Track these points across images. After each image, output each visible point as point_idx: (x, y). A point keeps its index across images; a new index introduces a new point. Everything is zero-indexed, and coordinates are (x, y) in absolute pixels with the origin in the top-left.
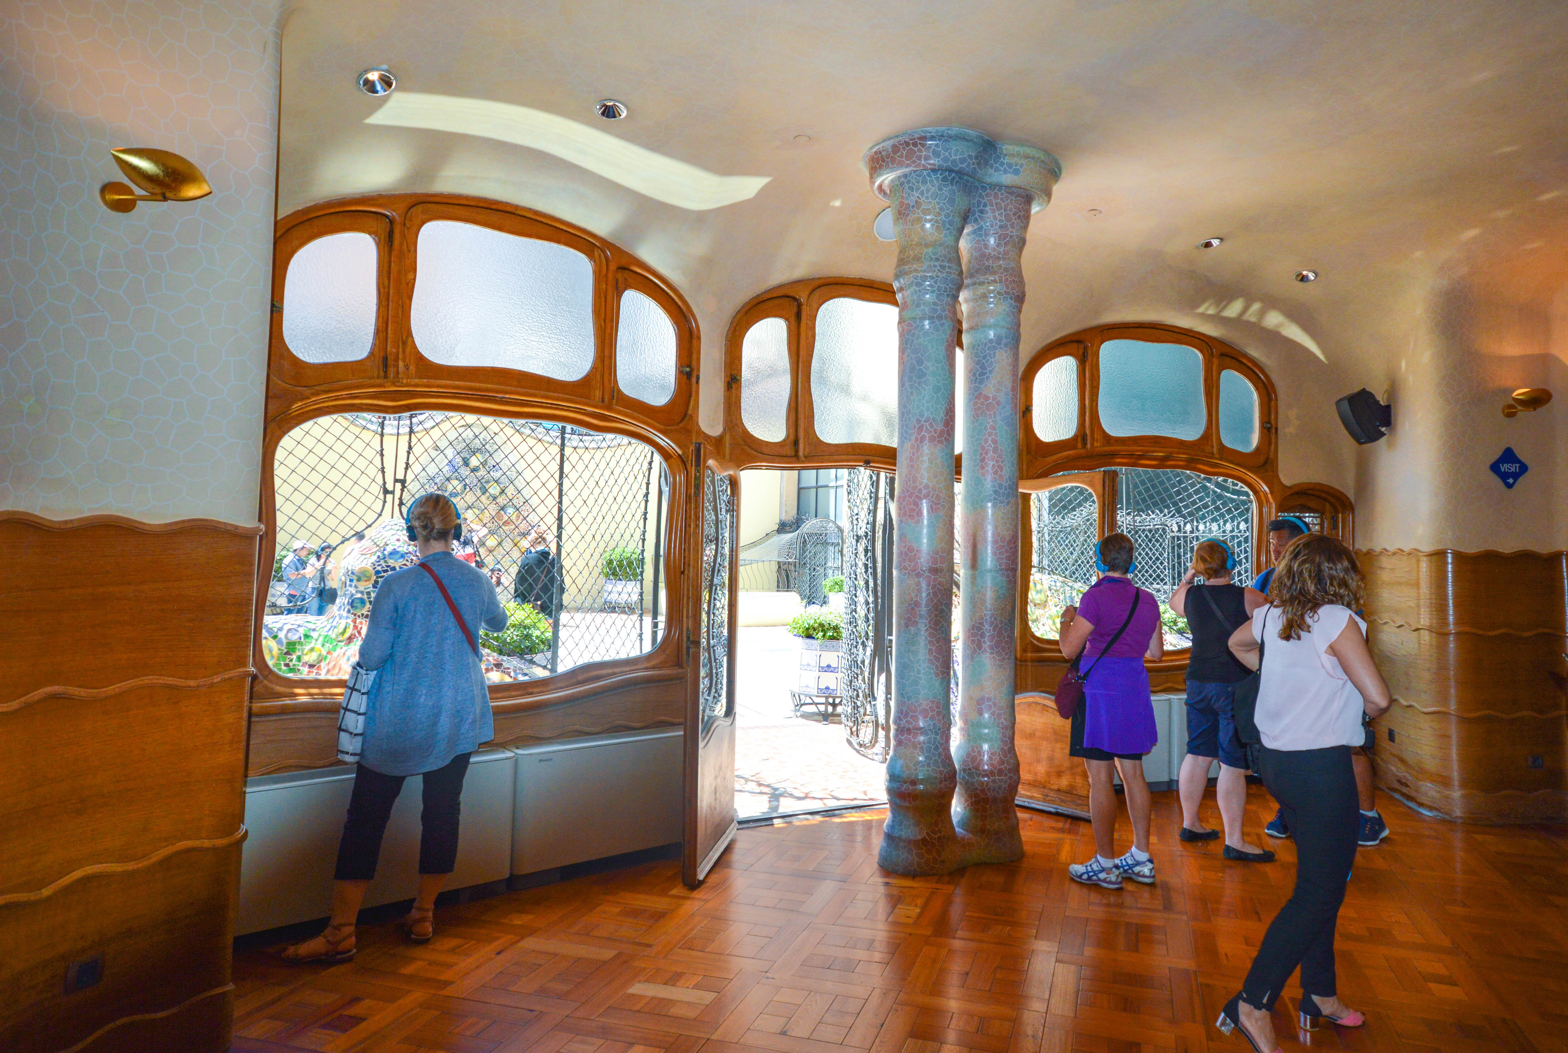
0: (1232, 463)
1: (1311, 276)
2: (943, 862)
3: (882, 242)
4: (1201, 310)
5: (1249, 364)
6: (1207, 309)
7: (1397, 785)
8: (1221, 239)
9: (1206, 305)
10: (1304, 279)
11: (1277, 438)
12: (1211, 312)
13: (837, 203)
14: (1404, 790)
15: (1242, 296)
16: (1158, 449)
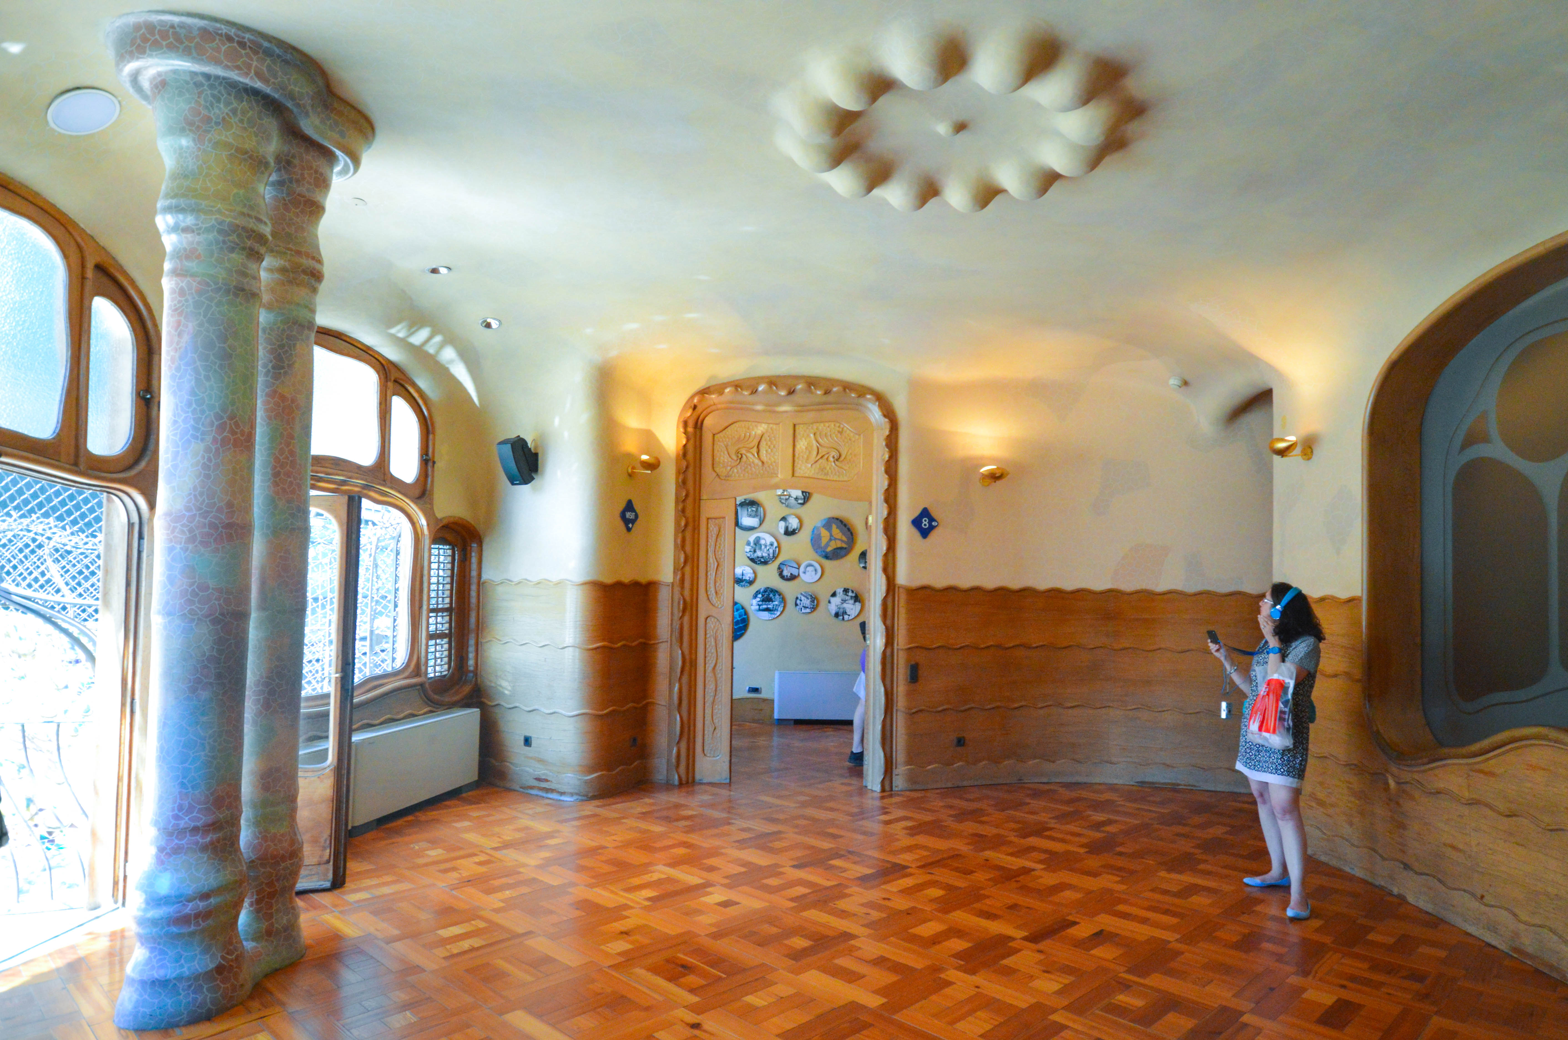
0: (400, 492)
1: (494, 324)
2: (242, 986)
3: (53, 130)
4: (393, 331)
5: (416, 395)
6: (399, 331)
7: (536, 783)
8: (449, 268)
9: (399, 327)
10: (488, 326)
11: (433, 471)
12: (401, 335)
13: (15, 48)
14: (543, 785)
15: (430, 326)
16: (340, 472)
